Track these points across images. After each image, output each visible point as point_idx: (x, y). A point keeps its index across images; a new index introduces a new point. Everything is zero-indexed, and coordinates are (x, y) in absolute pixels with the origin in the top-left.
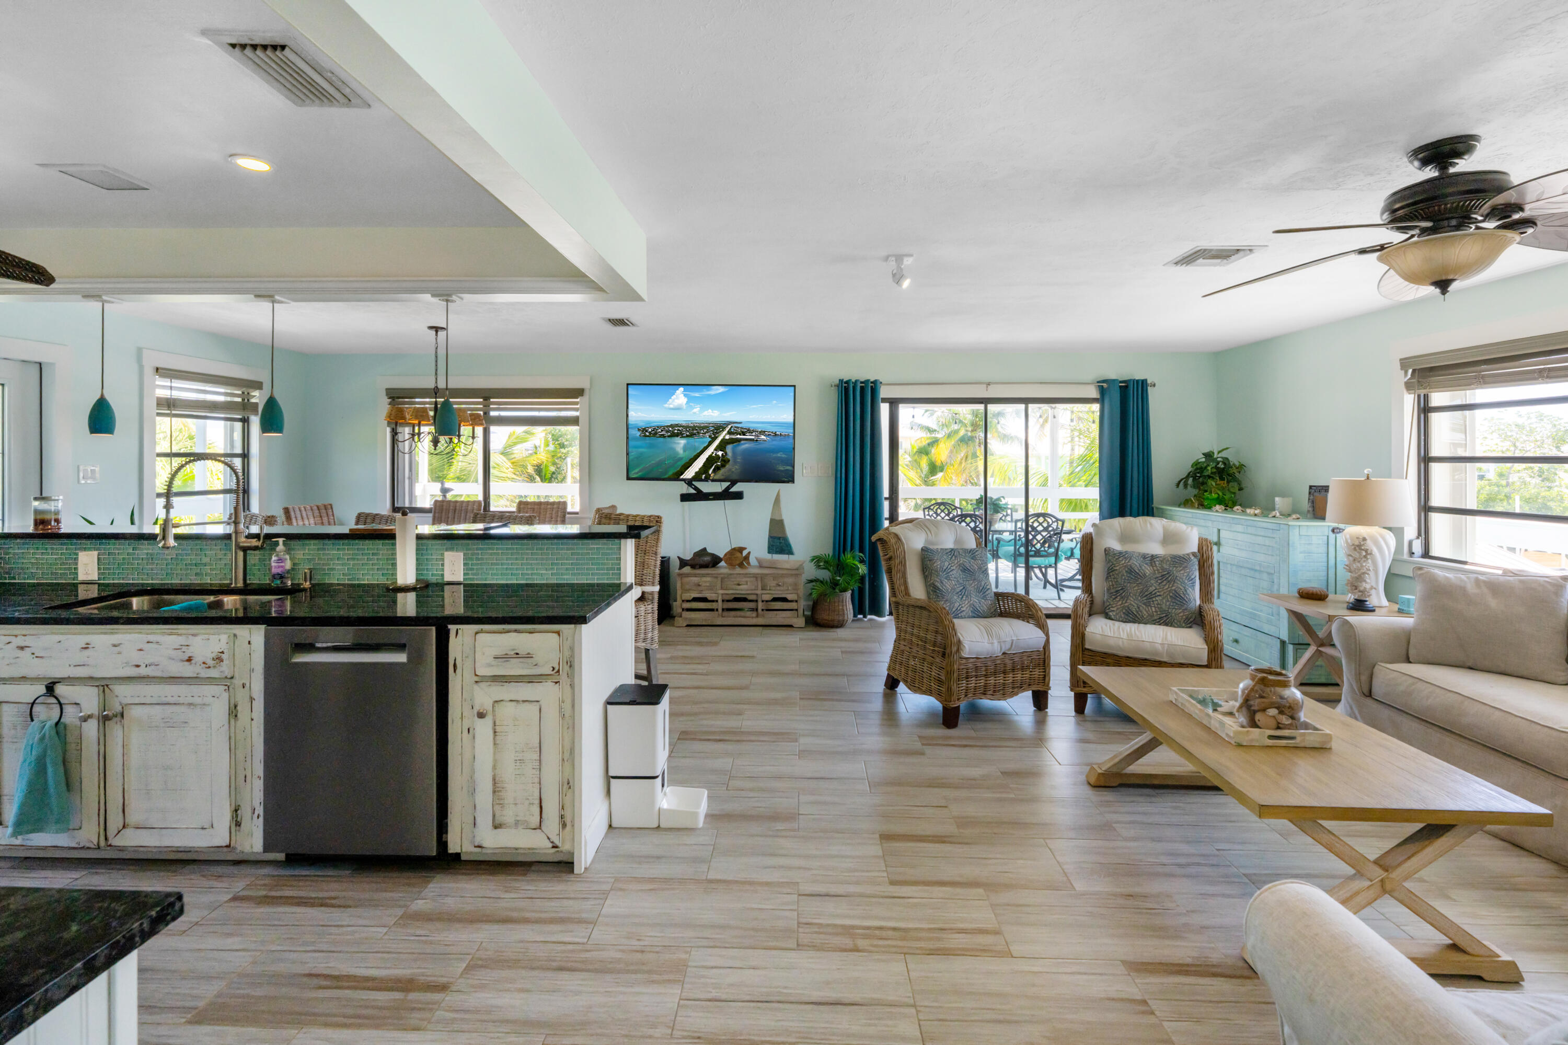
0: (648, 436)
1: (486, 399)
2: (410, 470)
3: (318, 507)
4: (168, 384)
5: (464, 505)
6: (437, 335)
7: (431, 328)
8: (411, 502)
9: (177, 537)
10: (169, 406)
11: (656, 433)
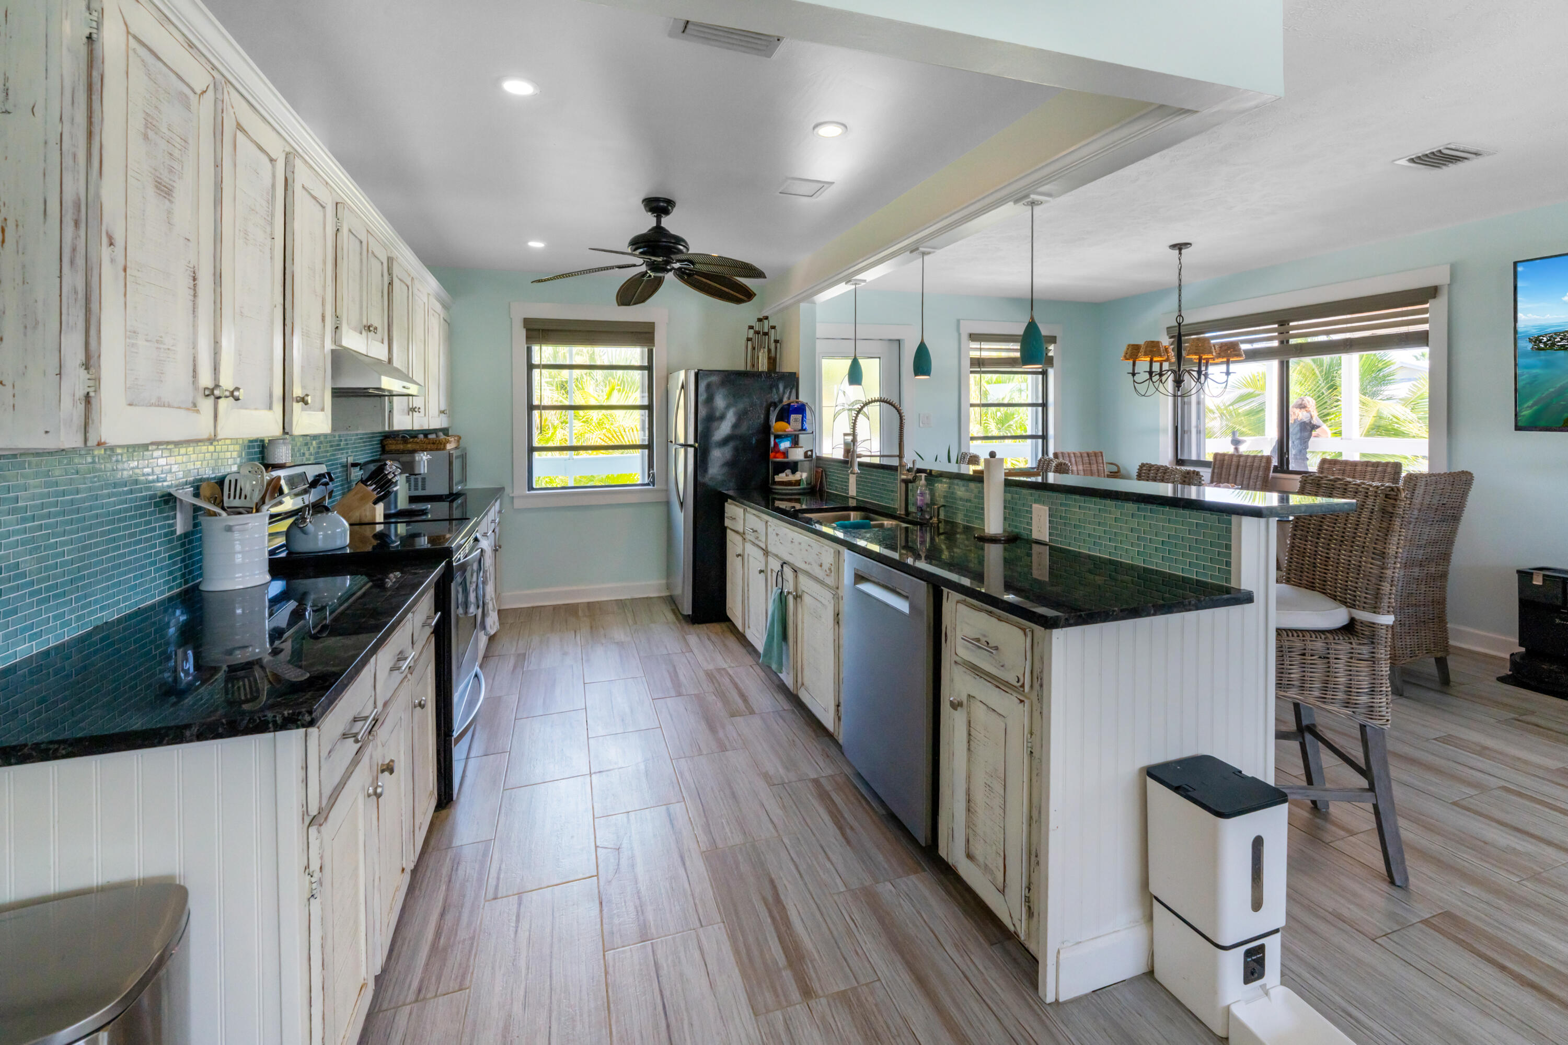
0: (1543, 349)
1: (1283, 323)
2: (1198, 418)
3: (1088, 454)
4: (979, 347)
5: (1257, 461)
6: (1180, 253)
7: (1173, 246)
8: (1198, 454)
9: (861, 465)
10: (979, 364)
11: (1553, 344)
